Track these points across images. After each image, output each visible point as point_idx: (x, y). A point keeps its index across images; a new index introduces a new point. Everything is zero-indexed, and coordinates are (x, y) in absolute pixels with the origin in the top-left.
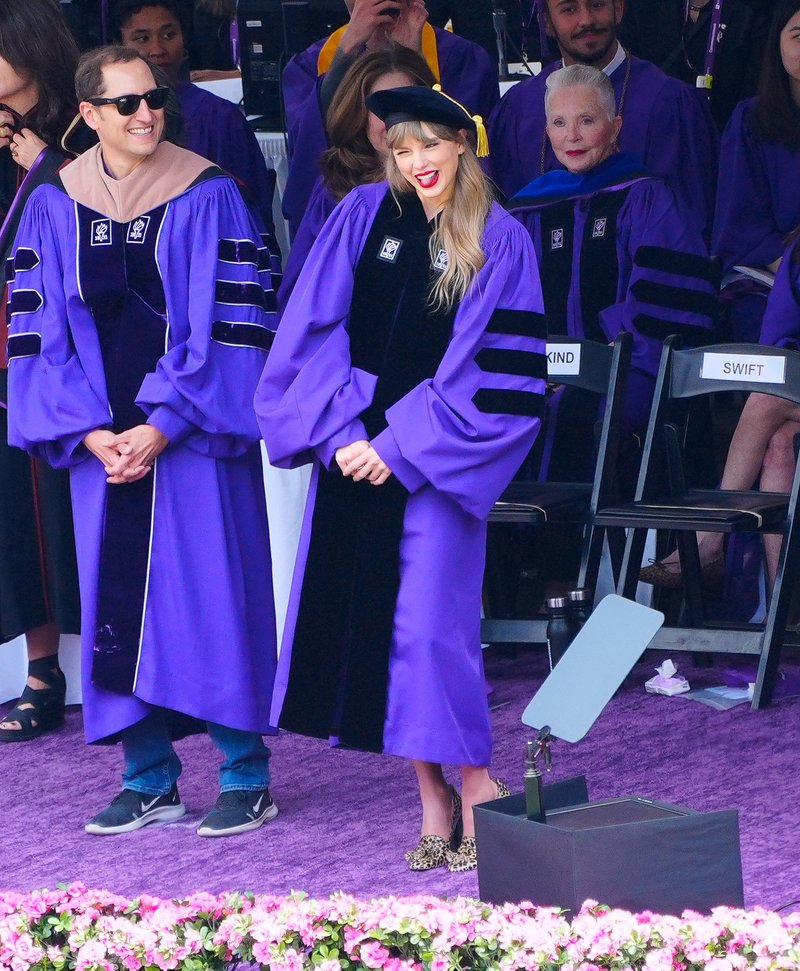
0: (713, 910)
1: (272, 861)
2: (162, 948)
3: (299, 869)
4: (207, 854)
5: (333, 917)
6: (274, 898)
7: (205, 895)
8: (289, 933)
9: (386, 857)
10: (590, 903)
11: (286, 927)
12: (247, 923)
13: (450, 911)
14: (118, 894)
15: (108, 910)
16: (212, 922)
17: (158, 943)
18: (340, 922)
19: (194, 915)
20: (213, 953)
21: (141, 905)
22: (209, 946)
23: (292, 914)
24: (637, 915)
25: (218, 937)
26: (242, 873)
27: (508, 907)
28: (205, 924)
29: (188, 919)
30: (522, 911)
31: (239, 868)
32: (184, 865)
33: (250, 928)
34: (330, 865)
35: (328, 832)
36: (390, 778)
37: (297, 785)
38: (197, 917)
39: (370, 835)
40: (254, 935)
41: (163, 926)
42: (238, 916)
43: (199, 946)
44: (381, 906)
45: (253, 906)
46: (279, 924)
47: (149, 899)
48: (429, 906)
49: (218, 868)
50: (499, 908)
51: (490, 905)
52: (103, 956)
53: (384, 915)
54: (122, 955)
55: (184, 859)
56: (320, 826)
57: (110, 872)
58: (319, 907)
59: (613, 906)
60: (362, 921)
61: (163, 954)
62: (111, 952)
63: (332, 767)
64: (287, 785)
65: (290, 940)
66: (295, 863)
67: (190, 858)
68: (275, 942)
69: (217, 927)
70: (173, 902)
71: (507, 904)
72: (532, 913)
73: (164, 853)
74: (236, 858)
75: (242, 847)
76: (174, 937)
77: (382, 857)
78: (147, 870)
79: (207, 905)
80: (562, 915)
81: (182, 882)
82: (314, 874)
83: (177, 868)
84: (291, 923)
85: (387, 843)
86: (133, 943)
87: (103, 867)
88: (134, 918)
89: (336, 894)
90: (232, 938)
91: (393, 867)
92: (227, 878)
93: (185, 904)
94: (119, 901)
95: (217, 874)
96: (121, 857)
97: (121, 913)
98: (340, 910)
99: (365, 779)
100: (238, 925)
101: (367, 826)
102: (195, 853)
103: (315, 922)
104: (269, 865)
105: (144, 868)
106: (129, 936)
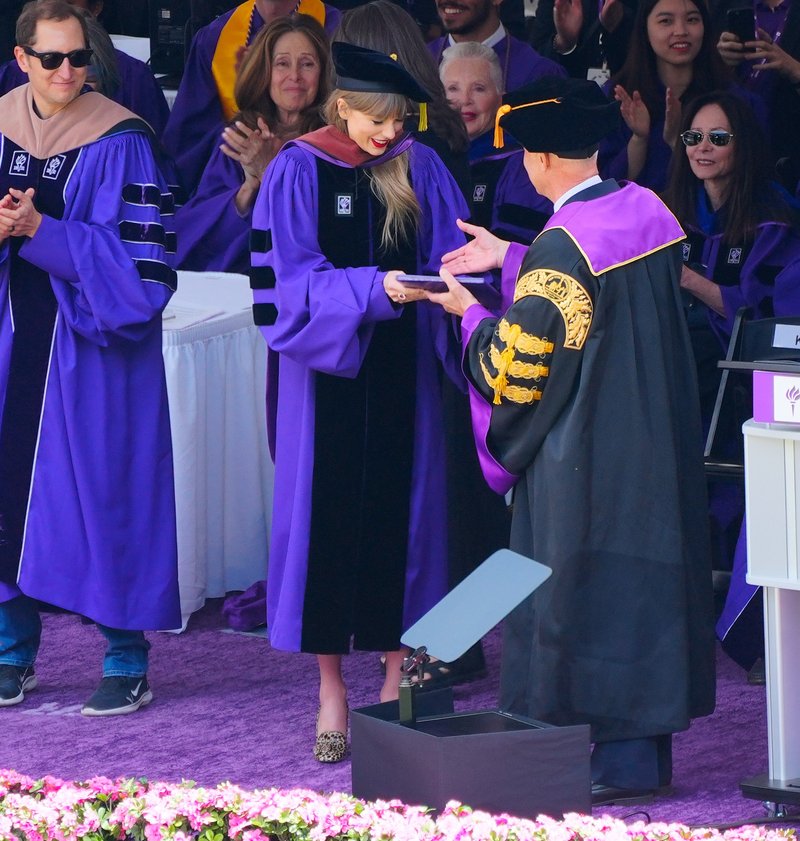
0: (565, 816)
1: (160, 751)
2: (63, 825)
3: (184, 759)
4: (102, 742)
5: (220, 805)
6: (166, 785)
7: (103, 778)
8: (179, 817)
9: (264, 752)
10: (453, 804)
11: (176, 812)
12: (141, 805)
13: (326, 804)
14: (23, 773)
15: (14, 788)
16: (110, 803)
17: (60, 820)
18: (226, 809)
19: (94, 797)
20: (108, 832)
21: (45, 785)
22: (105, 826)
23: (182, 800)
24: (496, 817)
25: (114, 817)
26: (133, 760)
27: (380, 804)
28: (103, 804)
29: (88, 800)
30: (392, 809)
31: (130, 756)
32: (81, 751)
33: (144, 811)
34: (213, 758)
35: (211, 728)
36: (268, 682)
37: (183, 684)
38: (96, 799)
39: (250, 732)
40: (147, 818)
41: (64, 805)
42: (133, 800)
43: (97, 824)
44: (263, 797)
45: (146, 791)
46: (170, 808)
47: (52, 780)
48: (307, 800)
49: (112, 754)
50: (371, 804)
51: (363, 801)
52: (8, 829)
53: (266, 805)
54: (26, 830)
55: (81, 745)
56: (204, 722)
57: (14, 754)
58: (207, 795)
59: (475, 808)
60: (245, 810)
61: (64, 830)
62: (17, 826)
63: (215, 670)
64: (174, 683)
65: (179, 824)
66: (182, 754)
67: (86, 745)
68: (166, 825)
69: (113, 809)
70: (75, 784)
71: (378, 801)
72: (401, 811)
73: (62, 739)
74: (129, 747)
75: (133, 737)
76: (74, 816)
77: (261, 752)
78: (47, 754)
79: (105, 788)
80: (428, 813)
81: (79, 766)
82: (198, 764)
83: (74, 753)
84: (181, 808)
85: (265, 740)
86: (37, 818)
87: (7, 749)
88: (39, 796)
89: (223, 784)
90: (127, 819)
91: (269, 762)
92: (120, 765)
93: (86, 786)
94: (24, 780)
95: (111, 761)
96: (24, 741)
97: (26, 792)
98: (226, 799)
99: (246, 681)
100: (133, 807)
101: (247, 724)
102: (92, 741)
103: (203, 808)
104: (158, 755)
105: (44, 752)
106: (34, 812)
